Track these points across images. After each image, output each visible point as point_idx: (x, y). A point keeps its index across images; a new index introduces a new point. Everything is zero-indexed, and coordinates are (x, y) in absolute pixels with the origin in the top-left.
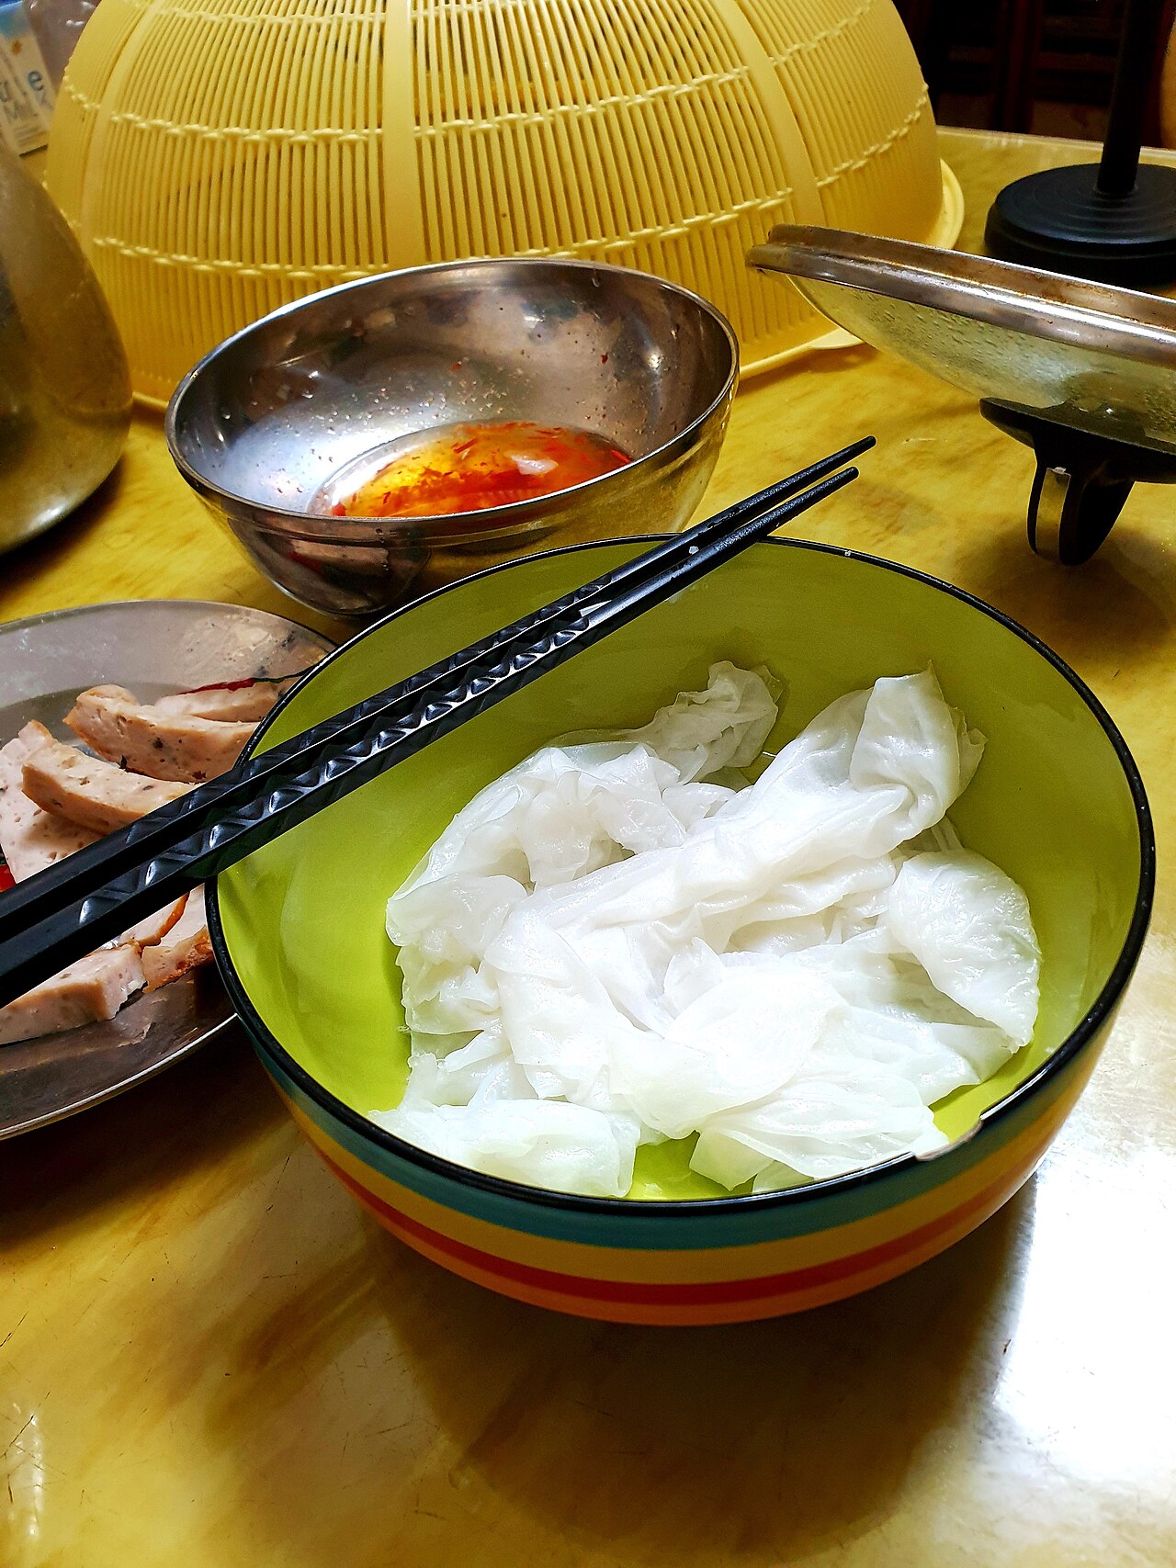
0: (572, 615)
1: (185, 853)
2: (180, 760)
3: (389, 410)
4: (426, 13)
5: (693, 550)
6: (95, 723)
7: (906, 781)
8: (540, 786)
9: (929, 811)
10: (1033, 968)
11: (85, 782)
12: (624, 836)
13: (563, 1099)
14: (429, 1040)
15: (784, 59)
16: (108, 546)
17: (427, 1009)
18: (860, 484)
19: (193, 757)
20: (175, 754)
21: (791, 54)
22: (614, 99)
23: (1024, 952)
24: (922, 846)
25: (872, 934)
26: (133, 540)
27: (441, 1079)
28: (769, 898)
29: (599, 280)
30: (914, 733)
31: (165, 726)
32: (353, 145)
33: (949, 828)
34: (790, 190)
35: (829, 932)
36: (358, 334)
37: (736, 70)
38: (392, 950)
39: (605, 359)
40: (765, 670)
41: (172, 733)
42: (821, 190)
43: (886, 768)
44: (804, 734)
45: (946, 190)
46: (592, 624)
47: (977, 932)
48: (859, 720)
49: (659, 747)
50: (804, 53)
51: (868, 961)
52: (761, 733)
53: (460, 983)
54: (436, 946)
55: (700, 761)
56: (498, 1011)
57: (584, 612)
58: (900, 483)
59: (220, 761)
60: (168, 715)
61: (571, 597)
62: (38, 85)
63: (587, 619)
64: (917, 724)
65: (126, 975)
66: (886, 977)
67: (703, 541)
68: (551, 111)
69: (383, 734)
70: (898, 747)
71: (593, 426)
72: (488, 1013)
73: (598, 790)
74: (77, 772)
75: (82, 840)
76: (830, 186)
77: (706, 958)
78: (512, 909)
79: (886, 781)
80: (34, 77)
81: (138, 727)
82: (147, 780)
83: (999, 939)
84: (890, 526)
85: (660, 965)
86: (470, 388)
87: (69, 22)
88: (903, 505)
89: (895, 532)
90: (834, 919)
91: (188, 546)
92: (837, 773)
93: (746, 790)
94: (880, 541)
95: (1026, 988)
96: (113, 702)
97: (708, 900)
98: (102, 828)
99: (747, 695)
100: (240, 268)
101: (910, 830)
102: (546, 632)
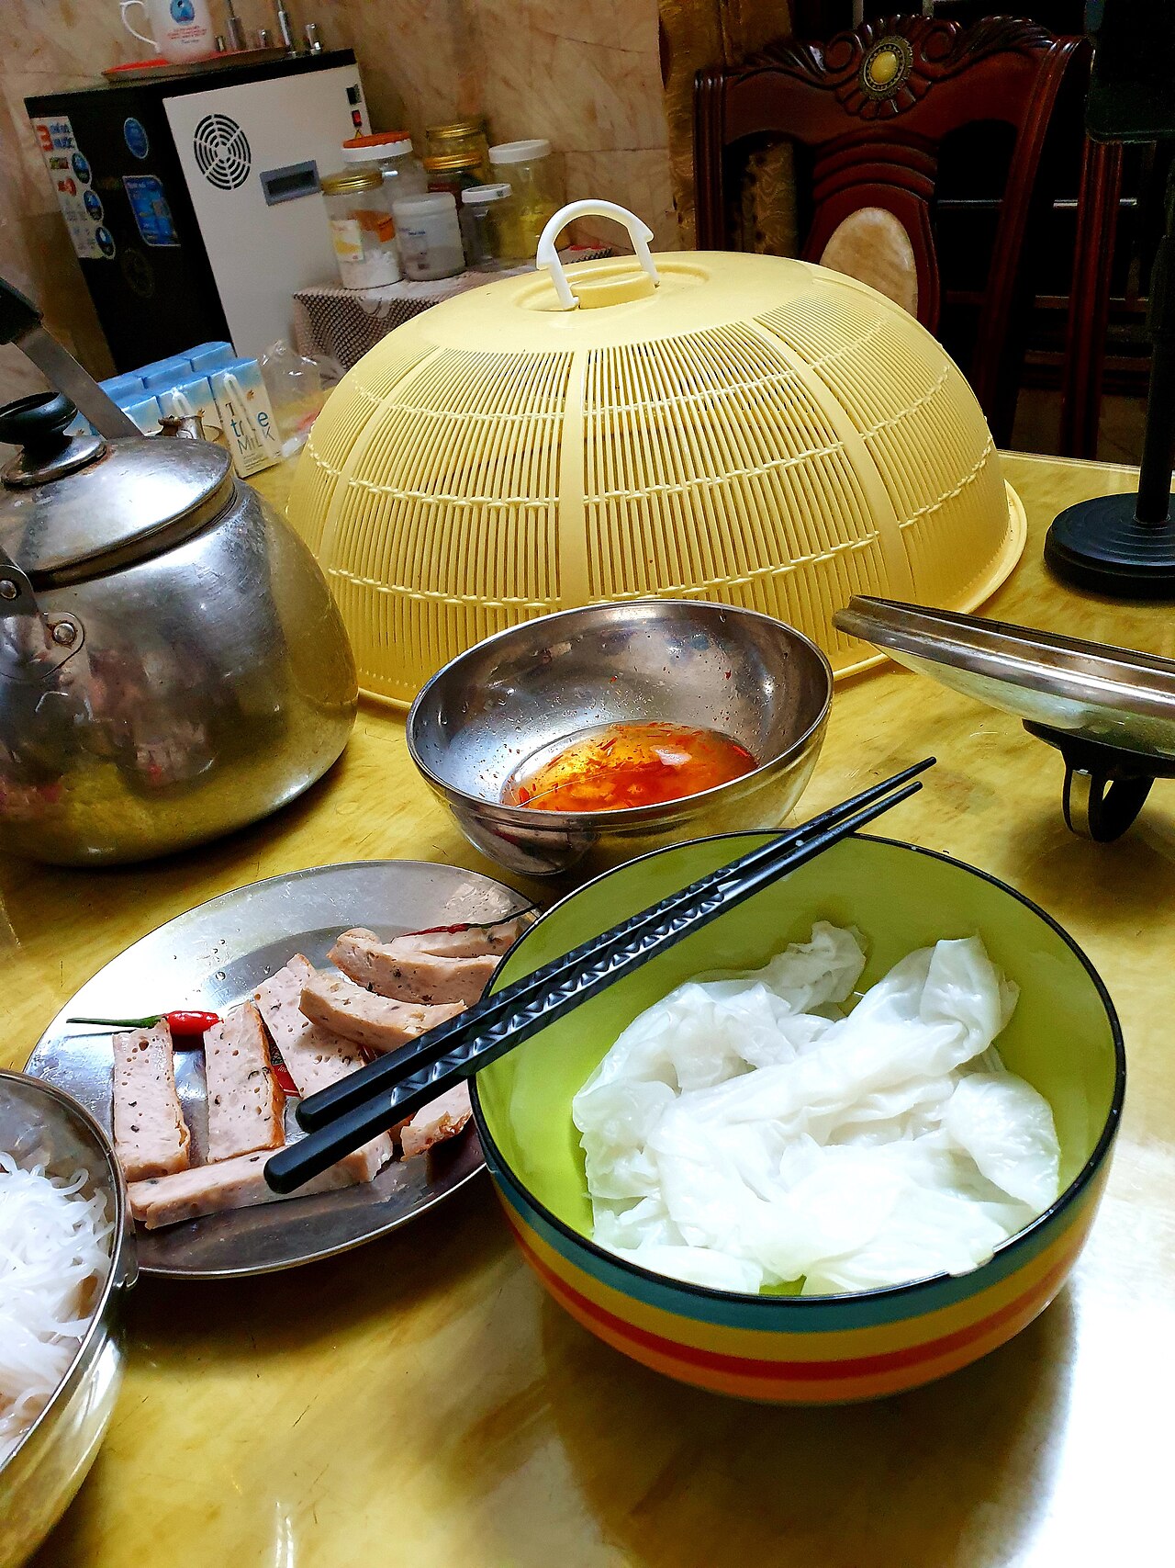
0: (712, 891)
1: (458, 1057)
2: (413, 986)
3: (561, 713)
4: (594, 413)
5: (799, 843)
6: (350, 957)
7: (962, 1020)
8: (685, 1014)
9: (977, 1042)
10: (1055, 1161)
11: (347, 1003)
12: (749, 1053)
13: (706, 1247)
14: (606, 1203)
15: (871, 434)
16: (338, 812)
17: (605, 1180)
18: (935, 770)
19: (423, 984)
20: (409, 982)
21: (877, 430)
22: (737, 472)
23: (1048, 1150)
24: (974, 1068)
25: (936, 1134)
26: (358, 808)
27: (616, 1231)
28: (861, 1104)
29: (724, 617)
30: (966, 982)
31: (404, 961)
32: (536, 510)
33: (996, 1056)
34: (877, 532)
35: (904, 1130)
36: (545, 661)
37: (833, 445)
38: (577, 1135)
39: (728, 675)
40: (854, 928)
41: (408, 966)
42: (903, 530)
43: (946, 1008)
44: (885, 980)
45: (1011, 510)
46: (728, 897)
47: (1014, 1134)
48: (926, 970)
49: (773, 985)
50: (888, 428)
51: (933, 1154)
52: (854, 976)
53: (629, 1161)
54: (612, 1131)
55: (806, 997)
56: (658, 1183)
57: (721, 888)
58: (968, 771)
59: (443, 988)
60: (405, 951)
61: (712, 877)
62: (264, 422)
63: (722, 895)
64: (968, 976)
65: (380, 1150)
66: (945, 1166)
67: (806, 837)
68: (688, 483)
69: (584, 976)
70: (955, 993)
71: (719, 727)
72: (649, 1184)
73: (729, 1018)
74: (342, 995)
75: (342, 1047)
76: (911, 527)
77: (811, 1147)
78: (665, 1108)
79: (944, 1018)
80: (262, 417)
81: (383, 960)
82: (394, 1003)
83: (1029, 1139)
84: (960, 805)
85: (777, 1153)
86: (624, 695)
87: (291, 373)
88: (969, 789)
89: (964, 811)
90: (908, 1122)
91: (403, 813)
92: (910, 1010)
93: (842, 1021)
94: (951, 818)
95: (1049, 1176)
96: (364, 942)
97: (813, 1105)
98: (356, 1037)
99: (841, 947)
100: (445, 598)
101: (963, 1056)
102: (694, 903)
